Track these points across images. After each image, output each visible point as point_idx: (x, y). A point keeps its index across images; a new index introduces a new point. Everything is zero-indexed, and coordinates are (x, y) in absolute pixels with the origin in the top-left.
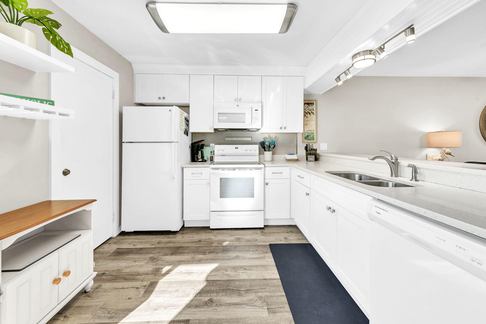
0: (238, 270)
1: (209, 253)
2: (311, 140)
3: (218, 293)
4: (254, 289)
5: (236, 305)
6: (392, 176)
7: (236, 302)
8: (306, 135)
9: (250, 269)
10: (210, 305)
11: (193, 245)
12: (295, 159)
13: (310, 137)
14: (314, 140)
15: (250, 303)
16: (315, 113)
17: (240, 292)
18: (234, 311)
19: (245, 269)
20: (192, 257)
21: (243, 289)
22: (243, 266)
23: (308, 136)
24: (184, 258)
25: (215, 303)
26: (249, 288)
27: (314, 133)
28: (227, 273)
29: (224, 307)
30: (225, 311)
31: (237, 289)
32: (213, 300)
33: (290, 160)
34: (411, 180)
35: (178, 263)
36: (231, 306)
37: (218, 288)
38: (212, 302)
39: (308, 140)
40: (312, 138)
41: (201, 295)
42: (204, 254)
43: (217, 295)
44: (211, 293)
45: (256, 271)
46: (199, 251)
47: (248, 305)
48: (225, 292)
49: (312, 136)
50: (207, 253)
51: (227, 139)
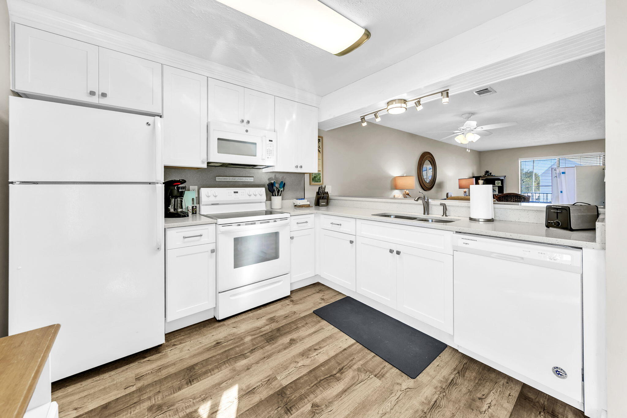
0: (309, 355)
1: (251, 353)
2: (317, 182)
3: (314, 393)
4: (346, 365)
5: (345, 391)
6: (424, 214)
7: (343, 389)
8: (313, 176)
9: (320, 347)
10: (320, 411)
11: (212, 353)
12: (307, 205)
13: (317, 179)
14: (320, 182)
15: (356, 381)
16: (321, 152)
17: (335, 376)
18: (350, 400)
19: (315, 349)
20: (230, 370)
21: (335, 371)
22: (310, 347)
23: (315, 177)
24: (218, 377)
25: (322, 405)
26: (339, 367)
27: (320, 174)
28: (300, 364)
29: (336, 403)
30: (341, 405)
31: (329, 375)
32: (317, 402)
33: (302, 206)
34: (443, 216)
35: (217, 389)
36: (341, 396)
37: (308, 387)
38: (318, 406)
39: (315, 182)
40: (319, 180)
41: (296, 408)
42: (244, 357)
43: (315, 394)
44: (306, 398)
45: (328, 346)
46: (233, 357)
47: (356, 384)
48: (321, 386)
49: (318, 177)
50: (247, 354)
51: (218, 179)
